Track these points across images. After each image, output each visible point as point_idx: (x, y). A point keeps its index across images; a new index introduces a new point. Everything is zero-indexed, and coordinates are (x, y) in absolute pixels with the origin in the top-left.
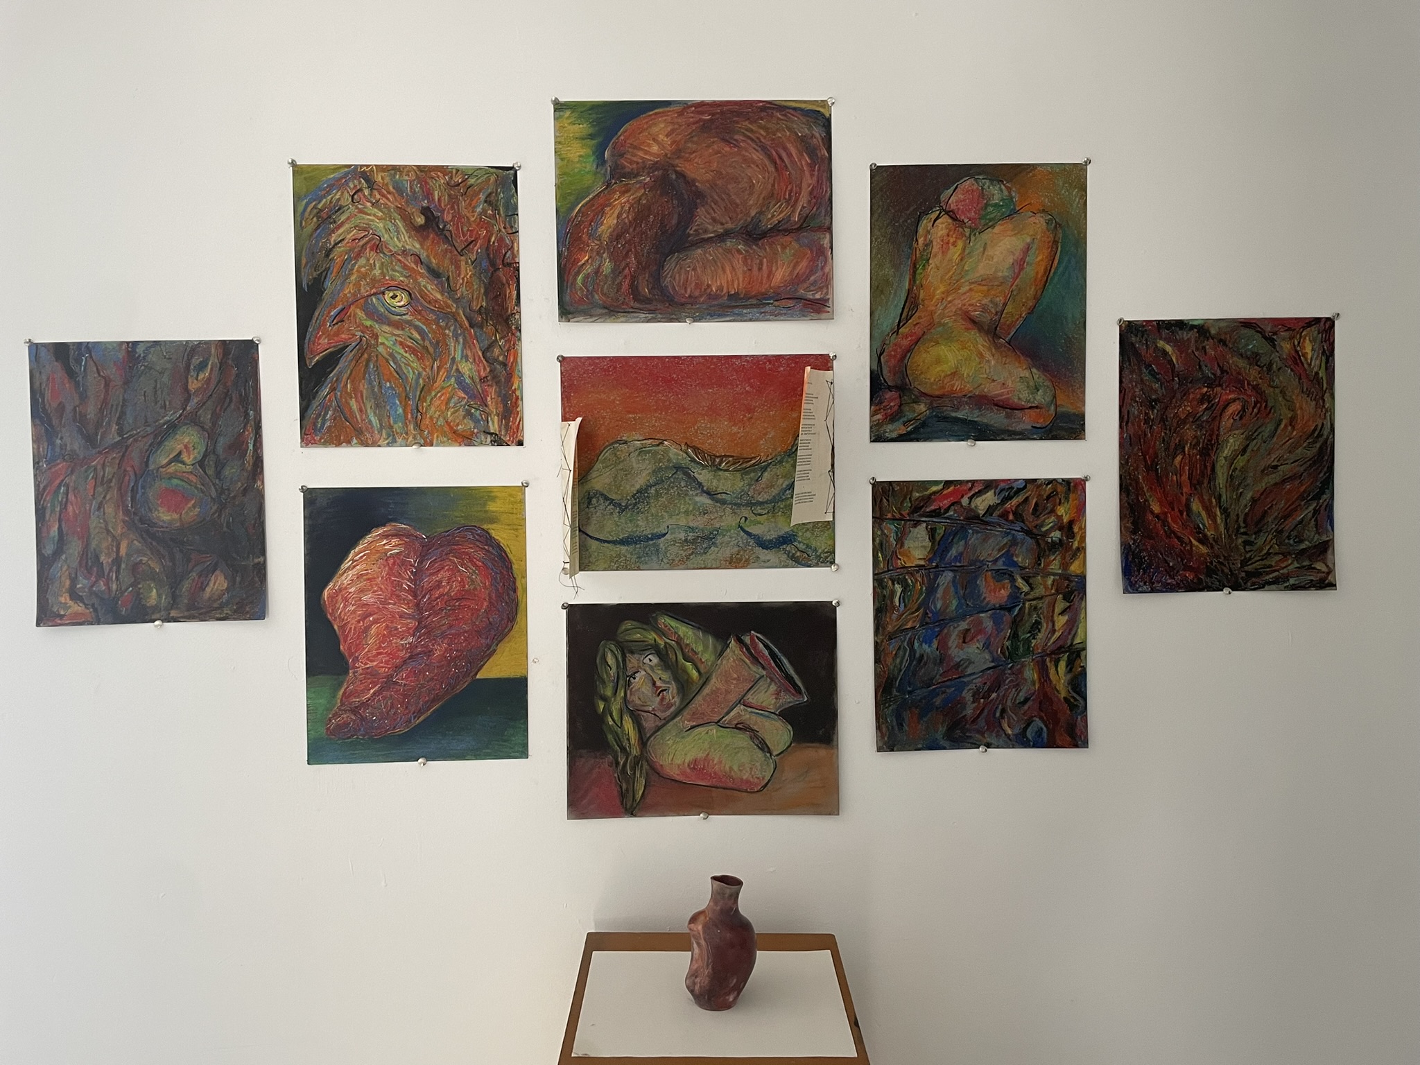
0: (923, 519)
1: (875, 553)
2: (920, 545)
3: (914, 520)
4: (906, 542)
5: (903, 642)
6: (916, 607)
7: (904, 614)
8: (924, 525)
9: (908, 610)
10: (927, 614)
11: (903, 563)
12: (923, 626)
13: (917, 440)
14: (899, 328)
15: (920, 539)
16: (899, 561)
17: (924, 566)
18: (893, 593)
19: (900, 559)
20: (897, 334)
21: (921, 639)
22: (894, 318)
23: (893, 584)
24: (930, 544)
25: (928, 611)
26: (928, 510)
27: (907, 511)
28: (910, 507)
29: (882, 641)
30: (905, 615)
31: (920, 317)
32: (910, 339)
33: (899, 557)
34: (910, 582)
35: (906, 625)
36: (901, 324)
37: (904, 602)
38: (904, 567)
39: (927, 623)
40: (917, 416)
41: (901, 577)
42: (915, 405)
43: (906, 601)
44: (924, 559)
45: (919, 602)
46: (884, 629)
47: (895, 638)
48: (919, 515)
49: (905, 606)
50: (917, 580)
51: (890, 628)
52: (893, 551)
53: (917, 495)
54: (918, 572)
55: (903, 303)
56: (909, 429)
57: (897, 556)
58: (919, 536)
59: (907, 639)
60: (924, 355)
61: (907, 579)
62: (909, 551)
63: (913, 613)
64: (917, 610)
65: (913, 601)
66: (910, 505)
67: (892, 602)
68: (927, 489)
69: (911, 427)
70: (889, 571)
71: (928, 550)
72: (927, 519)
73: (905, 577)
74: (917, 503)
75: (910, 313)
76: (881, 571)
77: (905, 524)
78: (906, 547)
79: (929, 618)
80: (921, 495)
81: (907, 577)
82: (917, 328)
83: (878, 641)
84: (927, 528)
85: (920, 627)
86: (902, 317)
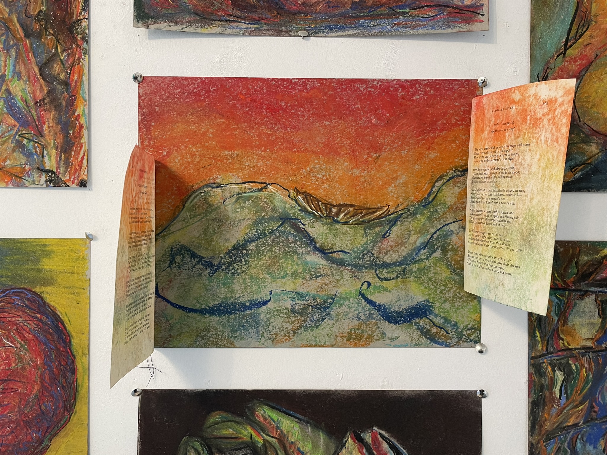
0: (592, 289)
1: (532, 331)
2: (588, 321)
3: (580, 291)
4: (571, 317)
5: (562, 442)
6: (580, 398)
7: (565, 408)
8: (593, 296)
9: (571, 402)
10: (593, 407)
11: (566, 344)
12: (588, 422)
13: (588, 189)
14: (566, 48)
15: (588, 314)
16: (561, 342)
17: (591, 348)
18: (553, 381)
19: (562, 339)
20: (564, 56)
21: (585, 439)
22: (561, 36)
23: (554, 371)
24: (600, 320)
25: (594, 404)
26: (598, 278)
27: (572, 279)
28: (577, 274)
29: (538, 442)
30: (567, 408)
31: (591, 37)
32: (579, 62)
33: (561, 336)
34: (574, 368)
35: (567, 421)
36: (569, 44)
37: (566, 393)
38: (567, 349)
39: (592, 419)
40: (587, 160)
41: (563, 361)
42: (584, 146)
43: (569, 392)
44: (592, 339)
45: (584, 392)
46: (541, 427)
47: (553, 438)
48: (586, 284)
49: (567, 398)
50: (582, 366)
51: (548, 426)
52: (554, 330)
53: (586, 258)
54: (583, 355)
55: (571, 19)
56: (577, 175)
57: (559, 336)
58: (586, 310)
59: (569, 439)
60: (597, 84)
61: (570, 365)
62: (574, 330)
63: (576, 406)
64: (581, 403)
65: (577, 391)
66: (575, 271)
67: (552, 393)
68: (598, 252)
69: (580, 173)
70: (548, 353)
71: (597, 328)
72: (596, 289)
73: (568, 361)
74: (585, 268)
75: (580, 31)
76: (538, 354)
77: (569, 295)
78: (570, 324)
79: (595, 412)
80: (590, 258)
81: (570, 362)
82: (588, 49)
83: (534, 442)
84: (596, 300)
85: (584, 423)
86: (571, 36)
